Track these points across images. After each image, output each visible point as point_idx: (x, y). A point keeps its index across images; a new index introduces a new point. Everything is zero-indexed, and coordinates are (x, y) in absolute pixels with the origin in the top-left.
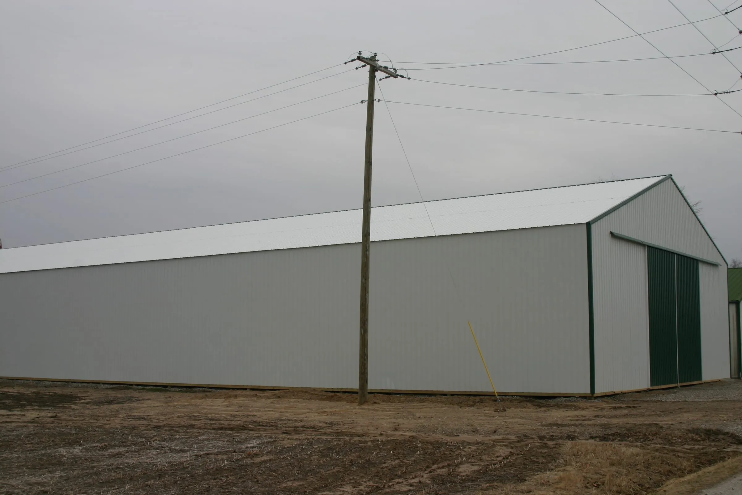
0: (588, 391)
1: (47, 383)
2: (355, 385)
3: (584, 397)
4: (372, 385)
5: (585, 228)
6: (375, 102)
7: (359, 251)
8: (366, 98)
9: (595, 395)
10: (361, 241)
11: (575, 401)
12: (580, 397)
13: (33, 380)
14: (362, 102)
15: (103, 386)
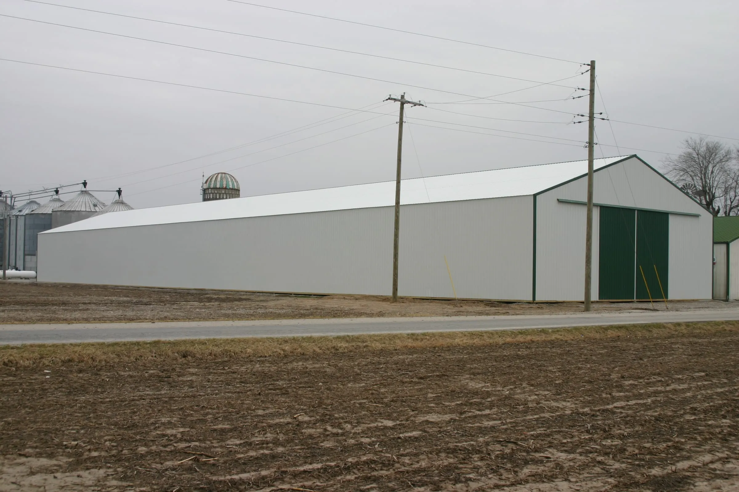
0: (531, 299)
1: (243, 293)
2: (389, 293)
3: (529, 303)
4: (400, 294)
5: (532, 197)
6: (404, 123)
7: (393, 211)
8: (398, 121)
9: (535, 302)
10: (395, 205)
11: (522, 305)
12: (527, 303)
13: (234, 291)
14: (397, 123)
15: (274, 295)
